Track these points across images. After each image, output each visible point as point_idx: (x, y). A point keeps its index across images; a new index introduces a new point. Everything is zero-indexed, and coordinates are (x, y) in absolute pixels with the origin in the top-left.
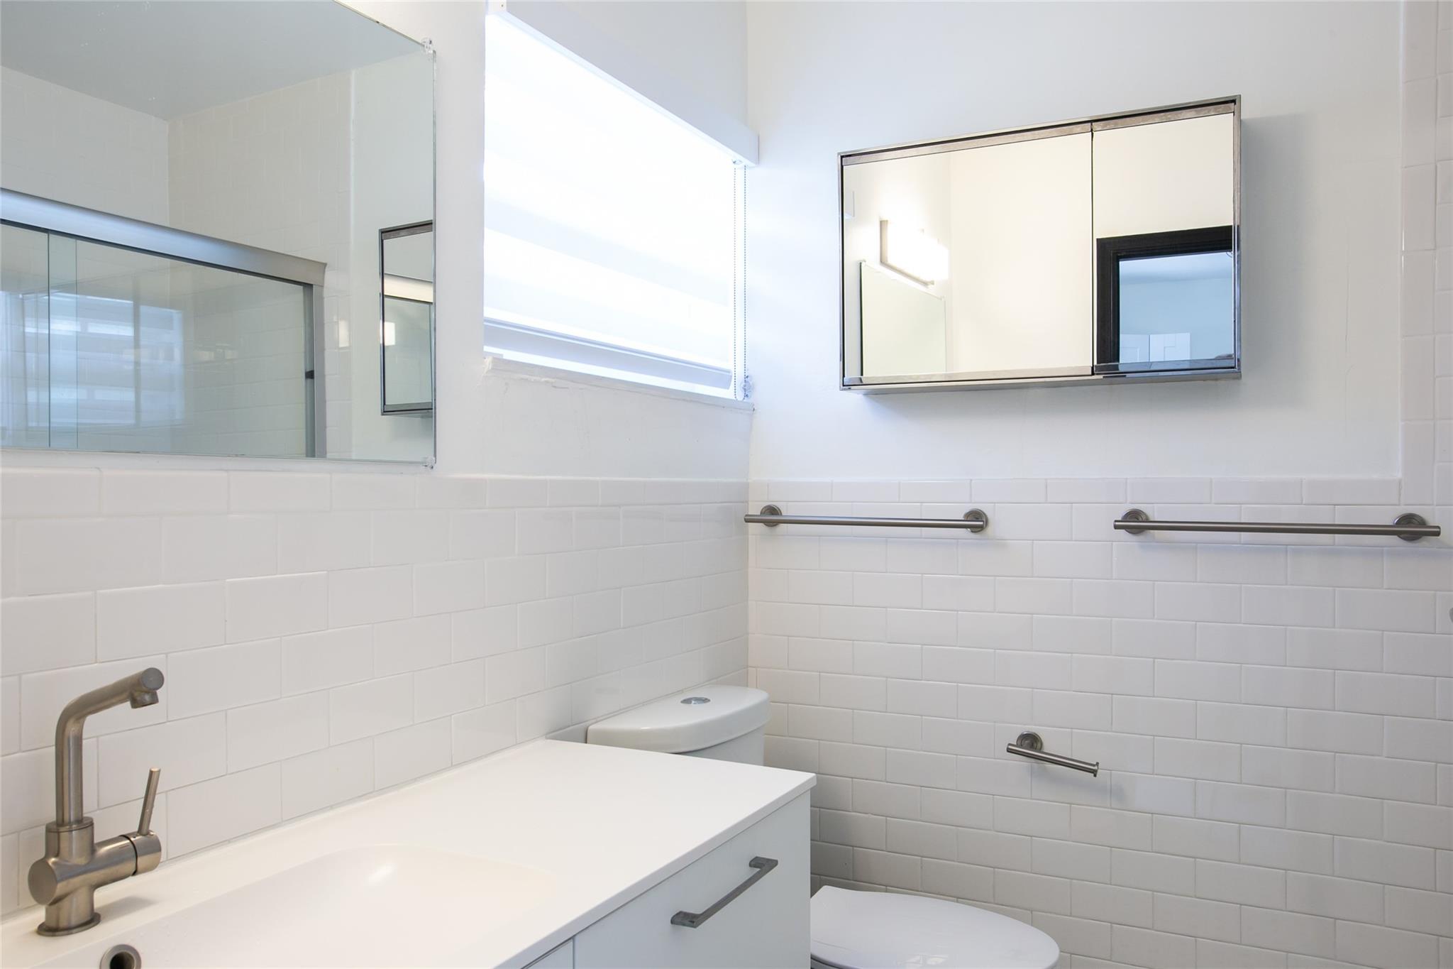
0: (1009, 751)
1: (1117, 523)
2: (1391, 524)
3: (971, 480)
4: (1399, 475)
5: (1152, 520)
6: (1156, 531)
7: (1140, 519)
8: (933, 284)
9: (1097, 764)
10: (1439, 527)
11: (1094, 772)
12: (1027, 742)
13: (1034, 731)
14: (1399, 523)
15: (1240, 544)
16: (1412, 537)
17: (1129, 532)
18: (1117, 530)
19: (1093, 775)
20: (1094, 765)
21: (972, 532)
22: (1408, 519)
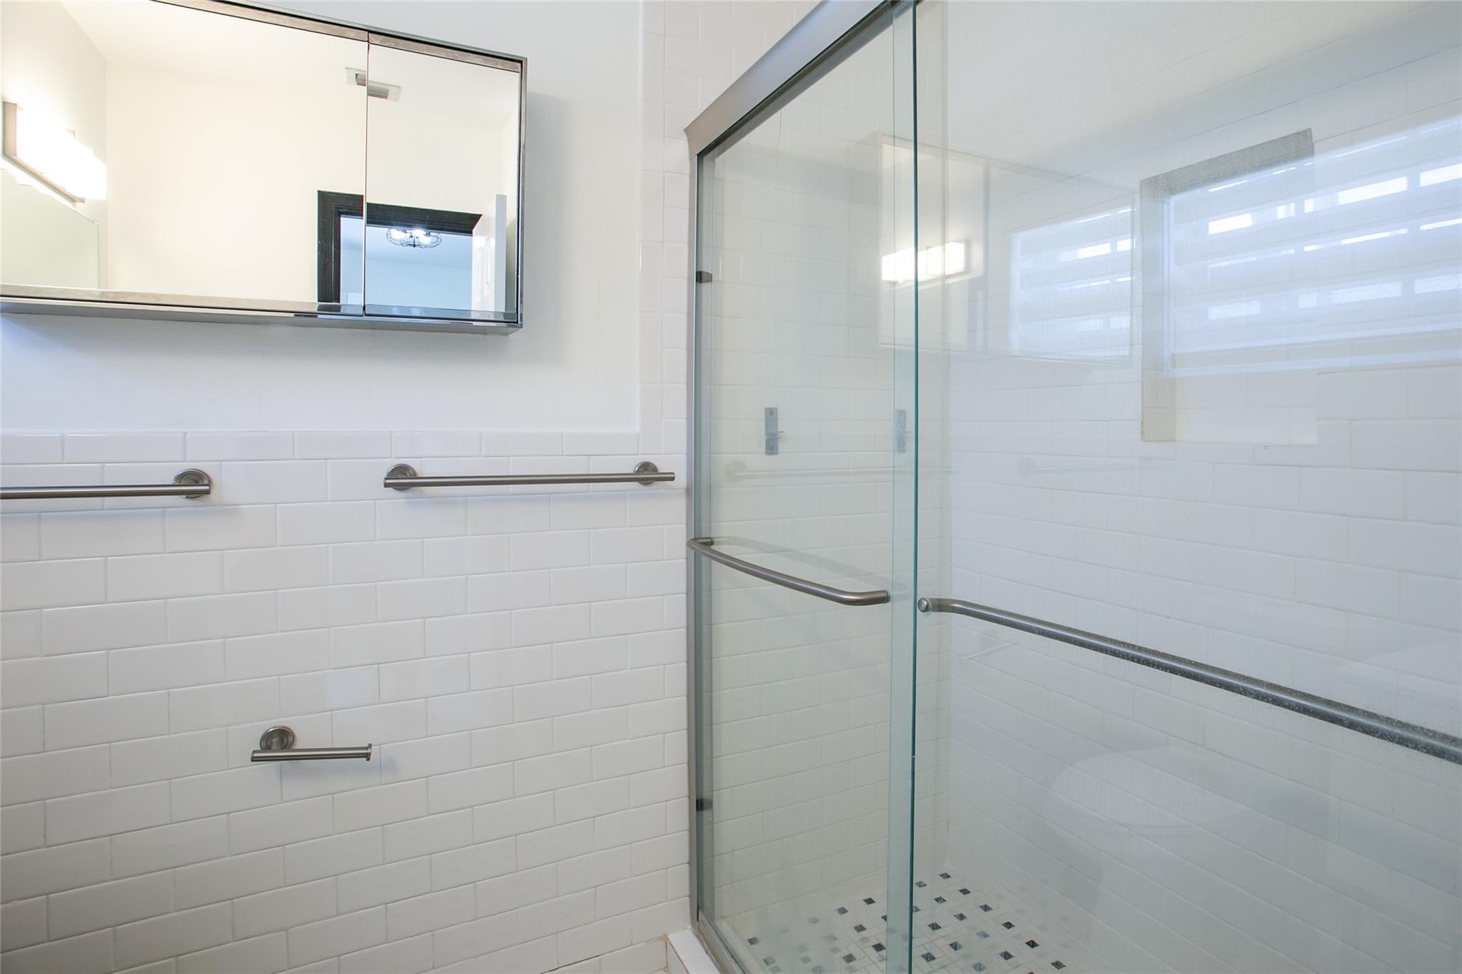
0: (254, 760)
1: (388, 481)
2: (632, 472)
3: (185, 434)
4: (638, 429)
5: (420, 476)
6: (424, 488)
7: (408, 475)
8: (83, 202)
9: (370, 746)
10: (673, 473)
11: (367, 756)
12: (274, 740)
13: (282, 725)
14: (638, 472)
15: (509, 495)
16: (646, 482)
17: (397, 489)
18: (387, 488)
19: (365, 759)
20: (367, 748)
21: (187, 498)
22: (646, 467)
